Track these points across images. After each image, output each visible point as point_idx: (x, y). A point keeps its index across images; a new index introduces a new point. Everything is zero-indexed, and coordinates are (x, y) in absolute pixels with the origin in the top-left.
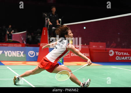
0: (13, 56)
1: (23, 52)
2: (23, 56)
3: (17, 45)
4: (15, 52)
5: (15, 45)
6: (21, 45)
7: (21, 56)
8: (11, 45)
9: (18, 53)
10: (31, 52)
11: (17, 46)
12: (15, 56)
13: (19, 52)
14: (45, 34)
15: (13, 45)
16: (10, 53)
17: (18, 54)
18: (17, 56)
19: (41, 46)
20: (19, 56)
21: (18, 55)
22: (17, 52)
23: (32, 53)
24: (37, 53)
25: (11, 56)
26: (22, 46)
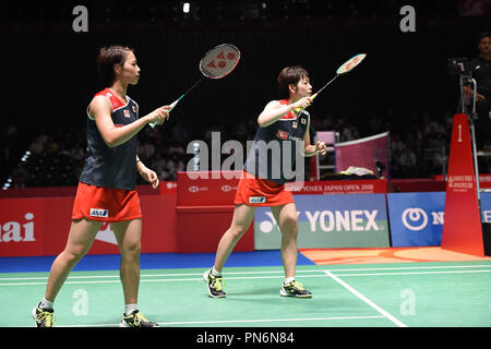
0: (339, 229)
1: (375, 212)
2: (376, 228)
3: (358, 187)
4: (346, 213)
5: (349, 187)
6: (371, 187)
7: (368, 228)
8: (336, 188)
9: (358, 216)
10: (412, 211)
11: (356, 190)
12: (347, 229)
13: (360, 212)
14: (460, 140)
15: (341, 188)
16: (327, 218)
17: (355, 220)
18: (355, 228)
19: (451, 185)
20: (361, 228)
21: (358, 224)
22: (354, 213)
23: (415, 215)
24: (434, 214)
25: (330, 229)
26: (376, 191)
